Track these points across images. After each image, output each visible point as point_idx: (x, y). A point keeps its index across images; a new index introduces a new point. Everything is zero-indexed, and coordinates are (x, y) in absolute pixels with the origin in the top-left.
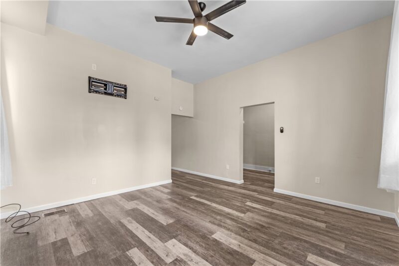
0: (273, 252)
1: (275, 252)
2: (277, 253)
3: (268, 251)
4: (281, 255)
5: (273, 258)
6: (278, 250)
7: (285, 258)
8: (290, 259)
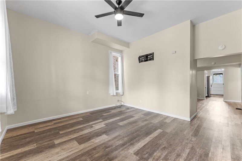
0: (81, 153)
1: (80, 154)
2: (79, 156)
3: (82, 152)
4: (76, 156)
5: (77, 152)
6: (81, 157)
7: (73, 157)
8: (71, 159)
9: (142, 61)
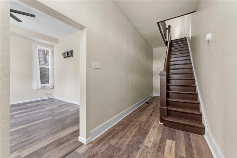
9: (66, 57)
